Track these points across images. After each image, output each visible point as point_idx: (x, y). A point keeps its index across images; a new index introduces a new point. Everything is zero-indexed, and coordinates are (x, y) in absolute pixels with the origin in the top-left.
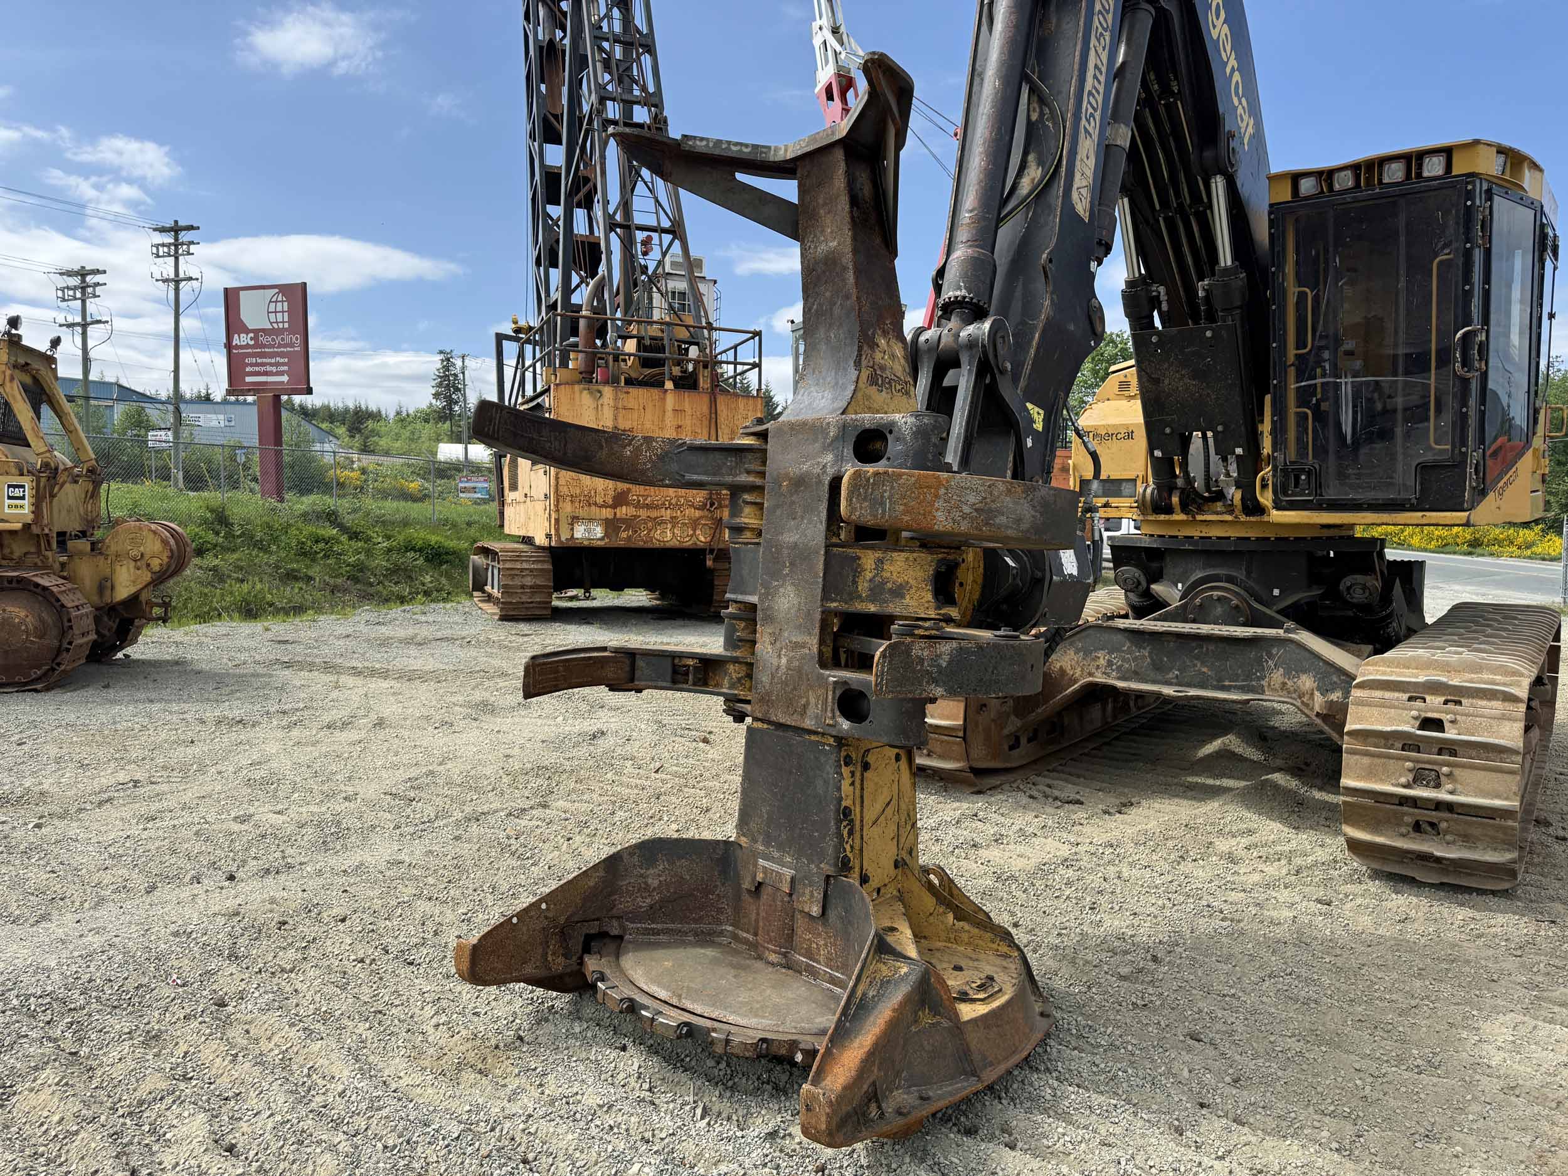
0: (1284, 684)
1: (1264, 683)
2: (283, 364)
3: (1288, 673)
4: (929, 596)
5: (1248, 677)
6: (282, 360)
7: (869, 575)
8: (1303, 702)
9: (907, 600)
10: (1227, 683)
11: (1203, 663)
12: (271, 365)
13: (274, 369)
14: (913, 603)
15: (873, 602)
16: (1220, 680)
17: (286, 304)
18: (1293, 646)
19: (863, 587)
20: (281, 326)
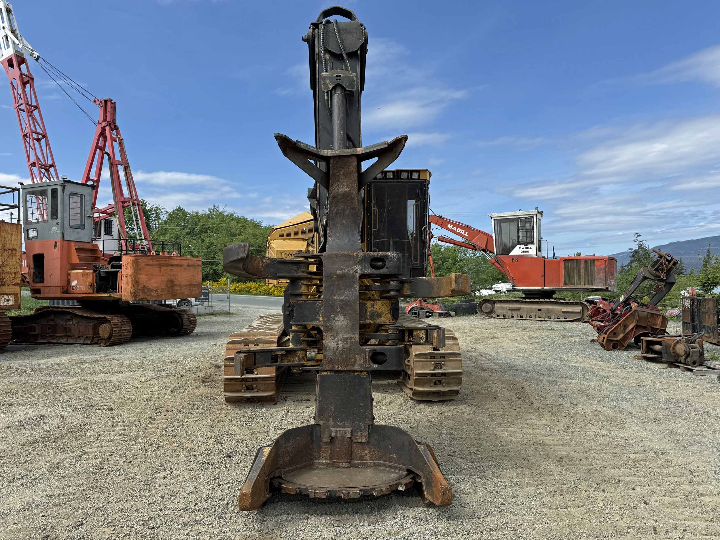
4: (390, 316)
7: (369, 310)
9: (382, 319)
14: (385, 319)
15: (371, 320)
19: (368, 314)
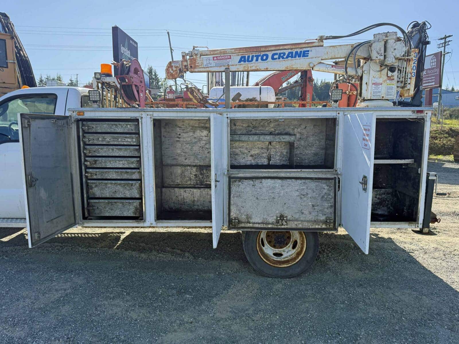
2: (433, 79)
6: (433, 78)
12: (430, 79)
13: (431, 81)
17: (435, 59)
20: (434, 66)
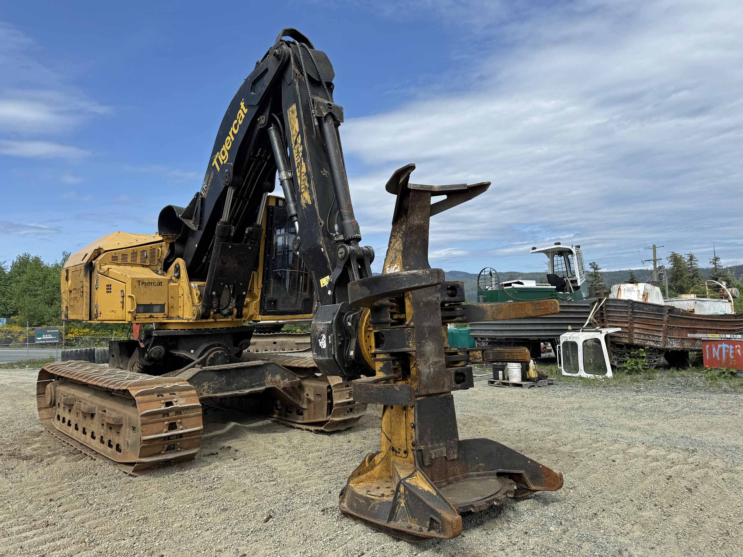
0: (271, 380)
1: (265, 381)
3: (272, 376)
5: (260, 380)
8: (277, 386)
10: (253, 384)
11: (245, 379)
16: (251, 384)
18: (273, 365)
